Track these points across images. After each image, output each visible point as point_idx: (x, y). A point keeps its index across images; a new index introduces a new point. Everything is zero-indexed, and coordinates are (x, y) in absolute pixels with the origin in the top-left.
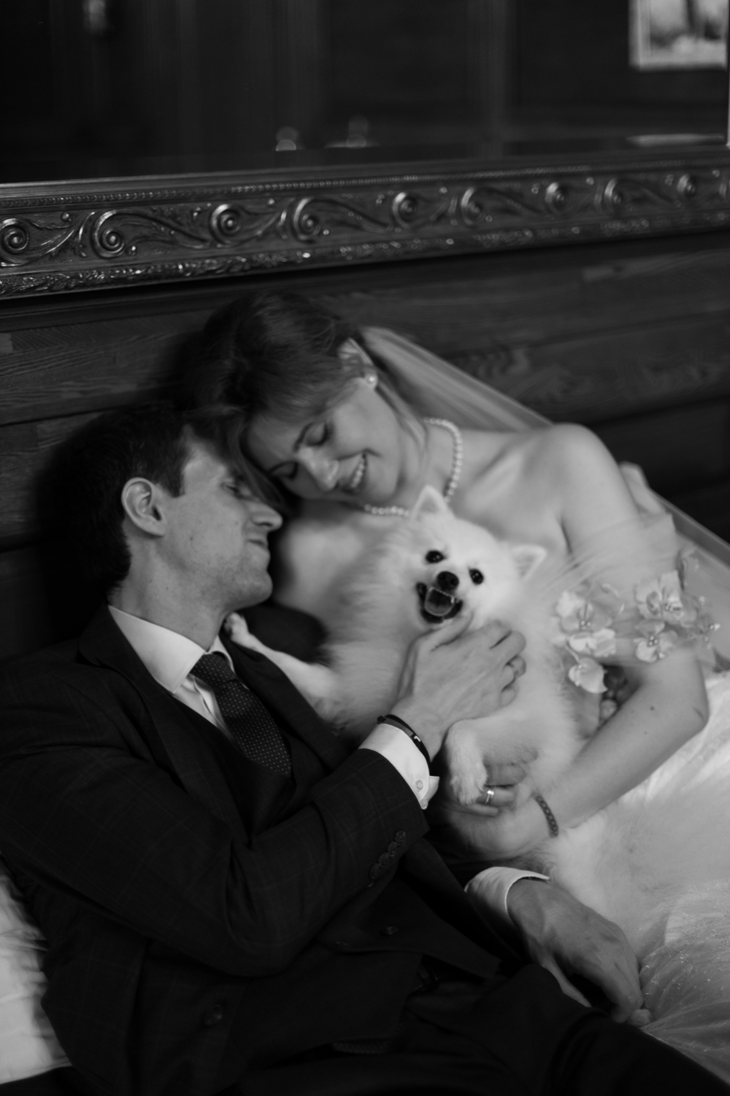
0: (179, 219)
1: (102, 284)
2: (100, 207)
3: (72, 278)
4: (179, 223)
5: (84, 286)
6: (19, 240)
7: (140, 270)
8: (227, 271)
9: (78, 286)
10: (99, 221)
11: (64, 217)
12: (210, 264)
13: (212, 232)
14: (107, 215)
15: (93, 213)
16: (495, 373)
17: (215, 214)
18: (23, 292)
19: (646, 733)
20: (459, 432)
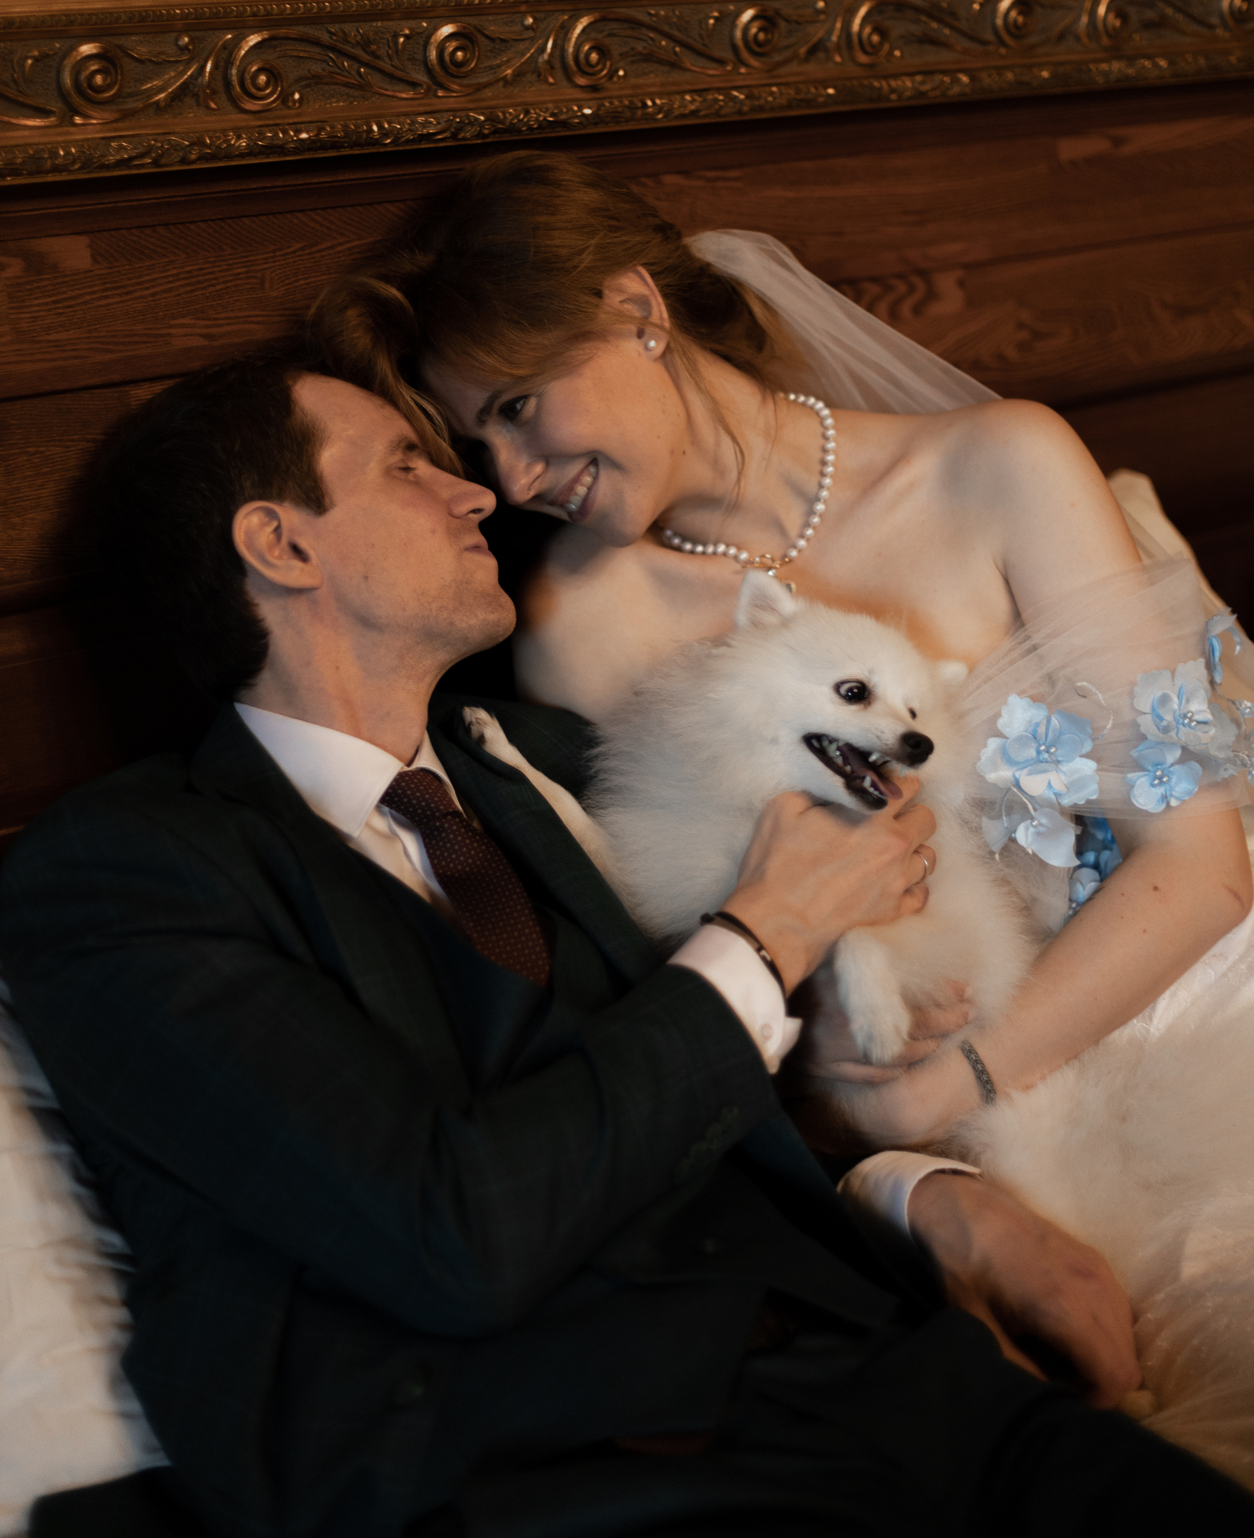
0: (374, 47)
1: (242, 156)
2: (242, 28)
3: (192, 144)
4: (374, 54)
5: (213, 157)
6: (104, 80)
7: (307, 132)
9: (202, 158)
10: (240, 49)
11: (181, 43)
12: (425, 124)
13: (429, 71)
14: (253, 40)
15: (230, 36)
16: (906, 309)
17: (434, 41)
18: (109, 166)
19: (1145, 931)
20: (833, 416)
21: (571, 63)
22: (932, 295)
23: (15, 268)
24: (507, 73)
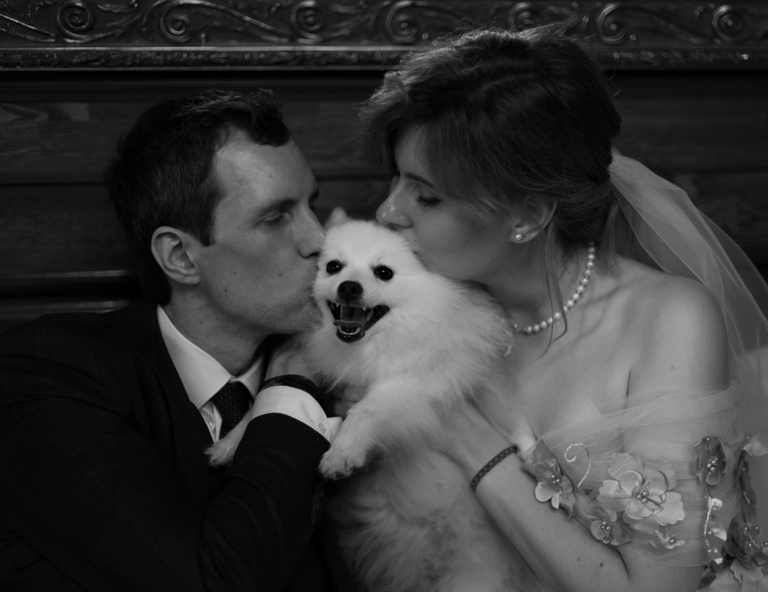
0: (255, 12)
4: (255, 16)
8: (300, 64)
11: (131, 3)
13: (292, 27)
17: (295, 9)
18: (77, 65)
23: (43, 117)
24: (345, 32)
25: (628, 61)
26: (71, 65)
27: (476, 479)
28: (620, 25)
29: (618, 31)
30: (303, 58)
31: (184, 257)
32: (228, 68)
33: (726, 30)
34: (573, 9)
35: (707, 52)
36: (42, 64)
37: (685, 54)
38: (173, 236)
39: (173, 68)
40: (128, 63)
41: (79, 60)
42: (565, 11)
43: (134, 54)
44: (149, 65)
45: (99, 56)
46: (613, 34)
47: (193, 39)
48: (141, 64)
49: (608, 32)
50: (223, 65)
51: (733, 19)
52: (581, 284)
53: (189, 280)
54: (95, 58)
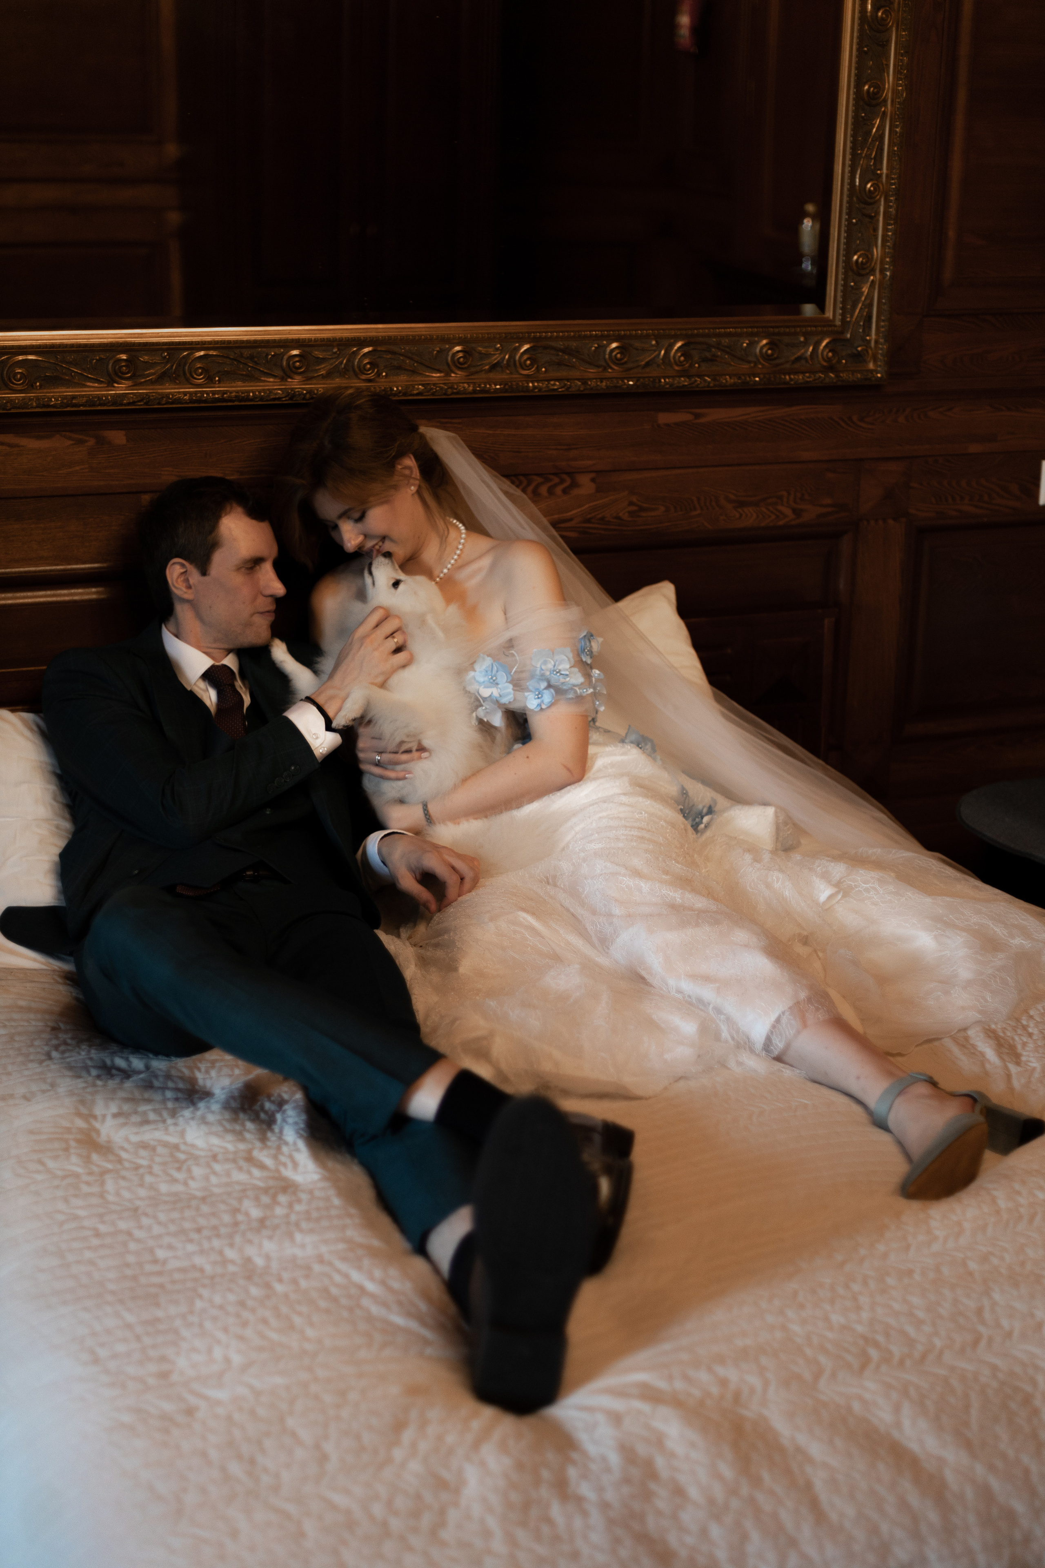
0: (256, 359)
4: (256, 363)
8: (291, 399)
11: (163, 355)
16: (544, 490)
17: (286, 357)
18: (125, 405)
19: (515, 774)
20: (466, 534)
21: (357, 370)
22: (574, 485)
23: (91, 442)
24: (323, 372)
25: (540, 390)
26: (122, 405)
27: (426, 812)
28: (534, 360)
29: (532, 365)
30: (292, 395)
31: (187, 580)
32: (236, 403)
33: (617, 362)
34: (497, 349)
35: (602, 380)
36: (100, 405)
37: (584, 381)
38: (183, 565)
39: (196, 405)
40: (164, 402)
41: (128, 401)
42: (491, 351)
43: (167, 395)
44: (177, 404)
45: (142, 398)
46: (528, 368)
47: (210, 380)
48: (172, 403)
49: (523, 366)
50: (234, 401)
51: (621, 353)
52: (453, 559)
53: (186, 596)
54: (139, 399)
